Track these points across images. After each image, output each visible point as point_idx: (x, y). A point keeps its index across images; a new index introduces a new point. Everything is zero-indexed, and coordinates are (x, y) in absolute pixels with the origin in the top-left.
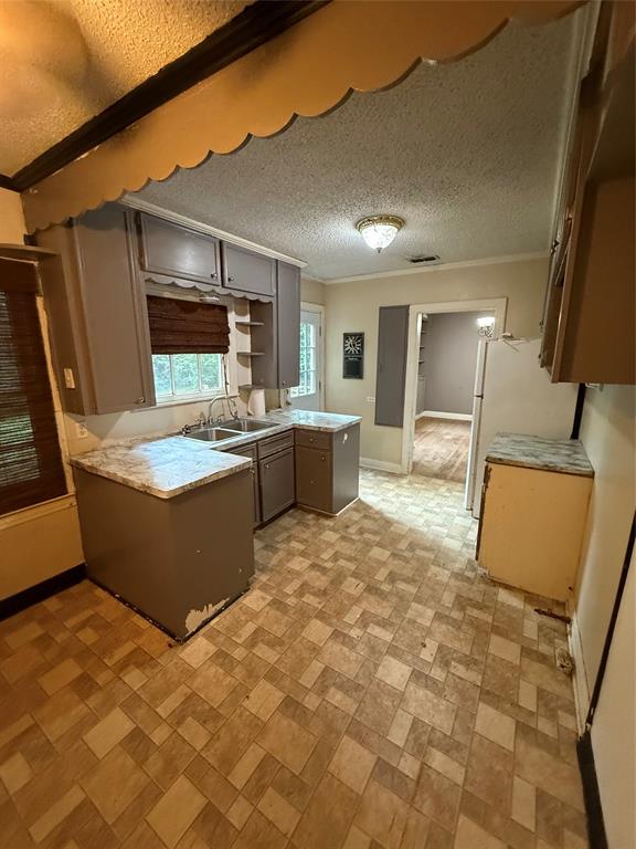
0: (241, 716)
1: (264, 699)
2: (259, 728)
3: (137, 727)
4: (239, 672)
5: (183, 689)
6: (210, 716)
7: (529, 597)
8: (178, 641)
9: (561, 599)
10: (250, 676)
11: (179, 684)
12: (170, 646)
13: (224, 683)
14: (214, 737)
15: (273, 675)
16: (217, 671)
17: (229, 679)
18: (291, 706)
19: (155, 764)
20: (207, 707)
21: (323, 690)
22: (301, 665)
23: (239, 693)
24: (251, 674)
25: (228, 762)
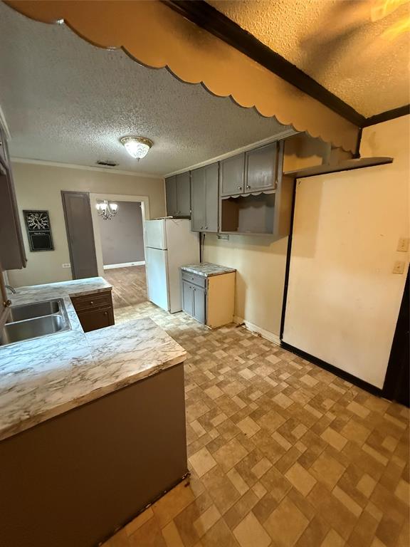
0: (255, 440)
1: (248, 427)
2: (263, 432)
3: (252, 510)
4: (227, 436)
5: (231, 474)
6: (253, 457)
7: (227, 326)
8: (186, 477)
9: (232, 321)
10: (233, 431)
11: (225, 478)
12: (188, 484)
13: (233, 446)
14: (265, 456)
15: (235, 419)
16: (223, 450)
17: (231, 443)
18: (254, 415)
19: (278, 494)
20: (247, 459)
21: (250, 401)
22: (232, 405)
23: (241, 438)
24: (232, 430)
25: (279, 450)
